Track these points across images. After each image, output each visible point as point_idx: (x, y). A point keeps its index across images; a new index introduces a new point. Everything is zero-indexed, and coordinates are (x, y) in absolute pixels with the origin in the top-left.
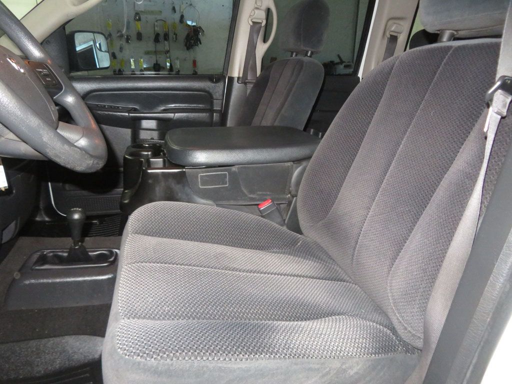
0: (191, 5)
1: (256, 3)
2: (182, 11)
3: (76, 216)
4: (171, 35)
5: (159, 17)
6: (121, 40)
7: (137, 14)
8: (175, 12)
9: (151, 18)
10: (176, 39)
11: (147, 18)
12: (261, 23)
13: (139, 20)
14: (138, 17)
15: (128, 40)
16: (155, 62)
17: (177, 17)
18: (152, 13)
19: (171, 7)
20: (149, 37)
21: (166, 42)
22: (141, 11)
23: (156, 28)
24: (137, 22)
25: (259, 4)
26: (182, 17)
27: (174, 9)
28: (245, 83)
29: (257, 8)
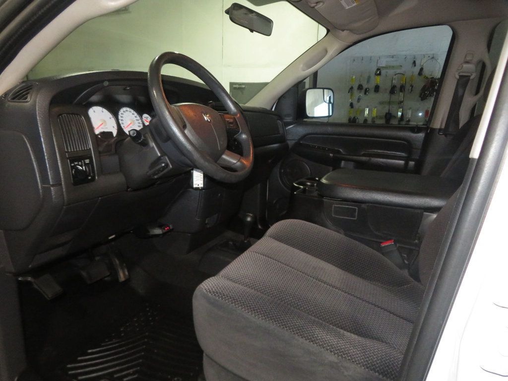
0: (433, 58)
1: (465, 58)
2: (422, 64)
3: (249, 219)
4: (408, 87)
5: (398, 71)
6: (360, 92)
7: (378, 69)
8: (415, 66)
9: (391, 72)
10: (411, 91)
11: (387, 72)
12: (470, 76)
13: (380, 74)
14: (378, 72)
15: (366, 92)
16: (387, 112)
17: (417, 70)
18: (393, 67)
19: (412, 62)
20: (386, 90)
21: (401, 93)
22: (382, 67)
23: (394, 81)
24: (376, 77)
25: (468, 59)
26: (422, 69)
27: (414, 62)
28: (446, 135)
29: (467, 62)
